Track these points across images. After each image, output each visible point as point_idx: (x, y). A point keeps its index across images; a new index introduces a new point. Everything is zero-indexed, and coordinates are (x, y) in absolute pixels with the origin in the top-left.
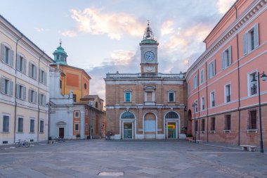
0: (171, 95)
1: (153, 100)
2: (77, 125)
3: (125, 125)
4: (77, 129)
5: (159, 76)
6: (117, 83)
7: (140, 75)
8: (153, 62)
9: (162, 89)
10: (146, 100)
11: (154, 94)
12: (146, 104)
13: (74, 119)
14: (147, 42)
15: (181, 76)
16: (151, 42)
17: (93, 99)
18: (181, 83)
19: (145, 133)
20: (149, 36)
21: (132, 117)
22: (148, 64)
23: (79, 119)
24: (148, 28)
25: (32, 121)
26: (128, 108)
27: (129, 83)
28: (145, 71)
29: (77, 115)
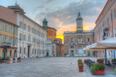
0: (88, 39)
1: (82, 41)
2: (53, 51)
3: (71, 51)
4: (53, 52)
5: (83, 32)
6: (68, 35)
7: (76, 32)
8: (81, 26)
9: (85, 37)
10: (79, 41)
11: (81, 39)
12: (79, 43)
13: (52, 49)
14: (78, 19)
15: (92, 31)
16: (80, 19)
17: (58, 40)
18: (92, 34)
19: (79, 54)
20: (79, 16)
21: (74, 48)
22: (79, 27)
23: (54, 49)
24: (79, 13)
25: (42, 50)
26: (72, 44)
27: (72, 35)
28: (78, 30)
29: (53, 47)
